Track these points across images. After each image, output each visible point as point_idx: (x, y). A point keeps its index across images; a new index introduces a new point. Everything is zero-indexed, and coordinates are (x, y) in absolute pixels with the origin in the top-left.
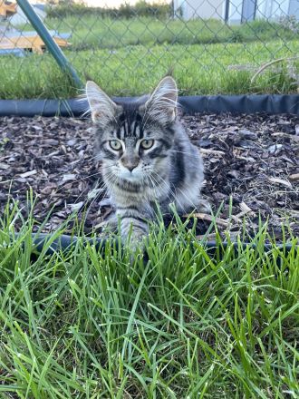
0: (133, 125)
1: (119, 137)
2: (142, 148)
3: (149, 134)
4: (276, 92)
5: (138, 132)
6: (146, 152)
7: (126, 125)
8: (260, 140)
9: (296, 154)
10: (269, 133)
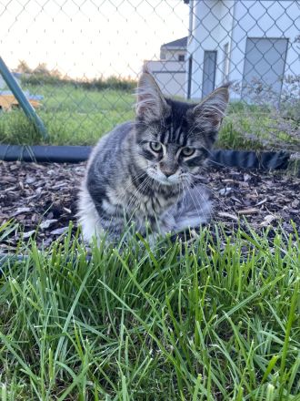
0: (179, 131)
1: (162, 141)
2: (182, 155)
3: (192, 142)
4: (227, 148)
5: (181, 140)
6: (186, 159)
7: (172, 129)
8: (212, 184)
9: (244, 195)
10: (220, 179)
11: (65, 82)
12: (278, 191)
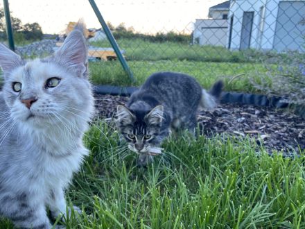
6: (147, 140)
8: (233, 115)
9: (252, 123)
10: (239, 112)
11: (138, 36)
12: (276, 121)
